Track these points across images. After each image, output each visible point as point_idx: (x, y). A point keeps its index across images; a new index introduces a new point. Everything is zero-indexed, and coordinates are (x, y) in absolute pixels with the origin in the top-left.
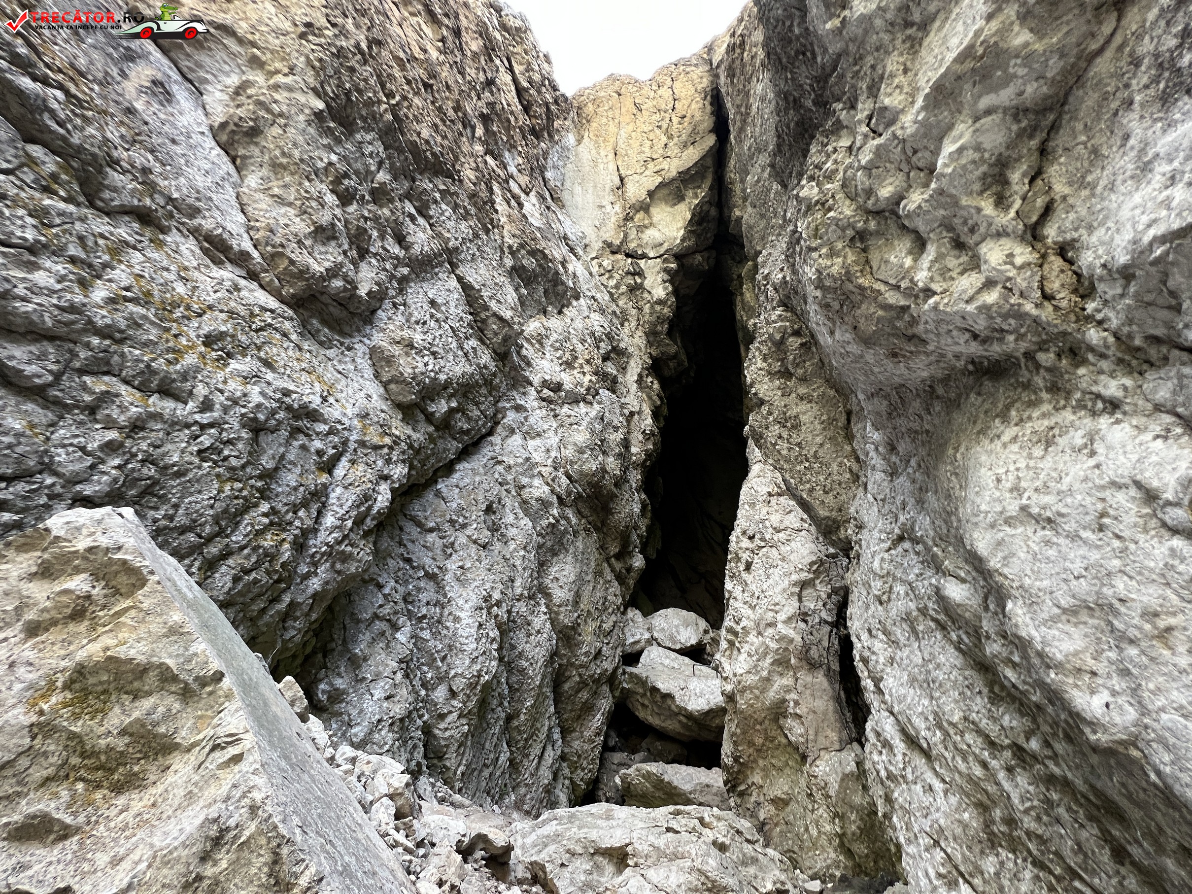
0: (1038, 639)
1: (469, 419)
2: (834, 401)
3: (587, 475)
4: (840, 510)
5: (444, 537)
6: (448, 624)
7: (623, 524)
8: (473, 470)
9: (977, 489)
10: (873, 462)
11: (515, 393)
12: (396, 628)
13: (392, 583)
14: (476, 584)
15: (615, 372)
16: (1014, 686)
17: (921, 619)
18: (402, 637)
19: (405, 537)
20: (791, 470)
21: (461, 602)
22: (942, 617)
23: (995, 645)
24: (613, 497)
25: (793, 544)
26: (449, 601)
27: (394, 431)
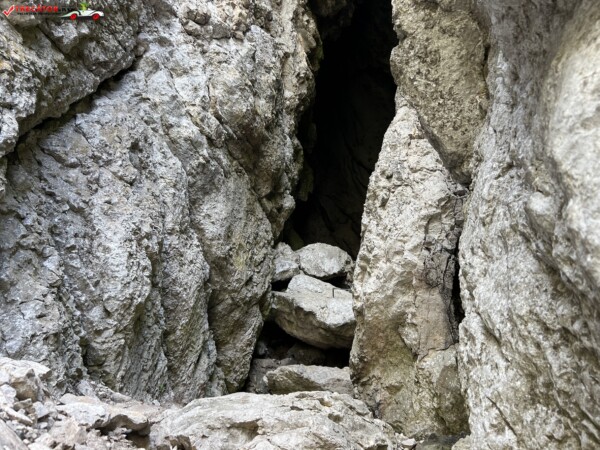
0: (584, 229)
1: (105, 50)
2: (475, 35)
3: (237, 117)
4: (466, 146)
5: (88, 173)
6: (98, 254)
7: (274, 166)
8: (115, 106)
9: (566, 95)
10: (499, 95)
11: (157, 24)
12: (42, 256)
13: (35, 215)
14: (124, 217)
15: (269, 8)
16: (569, 281)
17: (512, 234)
18: (51, 264)
19: (45, 172)
20: (426, 107)
21: (109, 234)
22: (528, 231)
23: (560, 247)
24: (264, 140)
25: (426, 183)
26: (98, 233)
27: (13, 55)
